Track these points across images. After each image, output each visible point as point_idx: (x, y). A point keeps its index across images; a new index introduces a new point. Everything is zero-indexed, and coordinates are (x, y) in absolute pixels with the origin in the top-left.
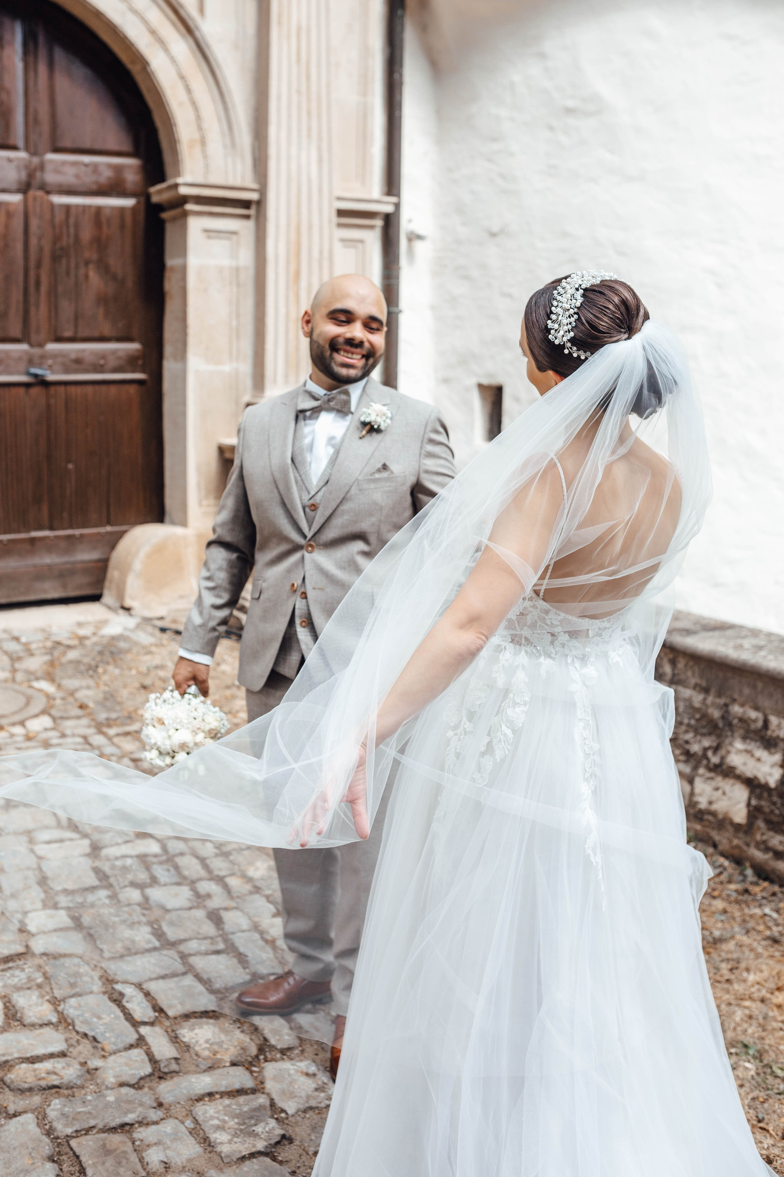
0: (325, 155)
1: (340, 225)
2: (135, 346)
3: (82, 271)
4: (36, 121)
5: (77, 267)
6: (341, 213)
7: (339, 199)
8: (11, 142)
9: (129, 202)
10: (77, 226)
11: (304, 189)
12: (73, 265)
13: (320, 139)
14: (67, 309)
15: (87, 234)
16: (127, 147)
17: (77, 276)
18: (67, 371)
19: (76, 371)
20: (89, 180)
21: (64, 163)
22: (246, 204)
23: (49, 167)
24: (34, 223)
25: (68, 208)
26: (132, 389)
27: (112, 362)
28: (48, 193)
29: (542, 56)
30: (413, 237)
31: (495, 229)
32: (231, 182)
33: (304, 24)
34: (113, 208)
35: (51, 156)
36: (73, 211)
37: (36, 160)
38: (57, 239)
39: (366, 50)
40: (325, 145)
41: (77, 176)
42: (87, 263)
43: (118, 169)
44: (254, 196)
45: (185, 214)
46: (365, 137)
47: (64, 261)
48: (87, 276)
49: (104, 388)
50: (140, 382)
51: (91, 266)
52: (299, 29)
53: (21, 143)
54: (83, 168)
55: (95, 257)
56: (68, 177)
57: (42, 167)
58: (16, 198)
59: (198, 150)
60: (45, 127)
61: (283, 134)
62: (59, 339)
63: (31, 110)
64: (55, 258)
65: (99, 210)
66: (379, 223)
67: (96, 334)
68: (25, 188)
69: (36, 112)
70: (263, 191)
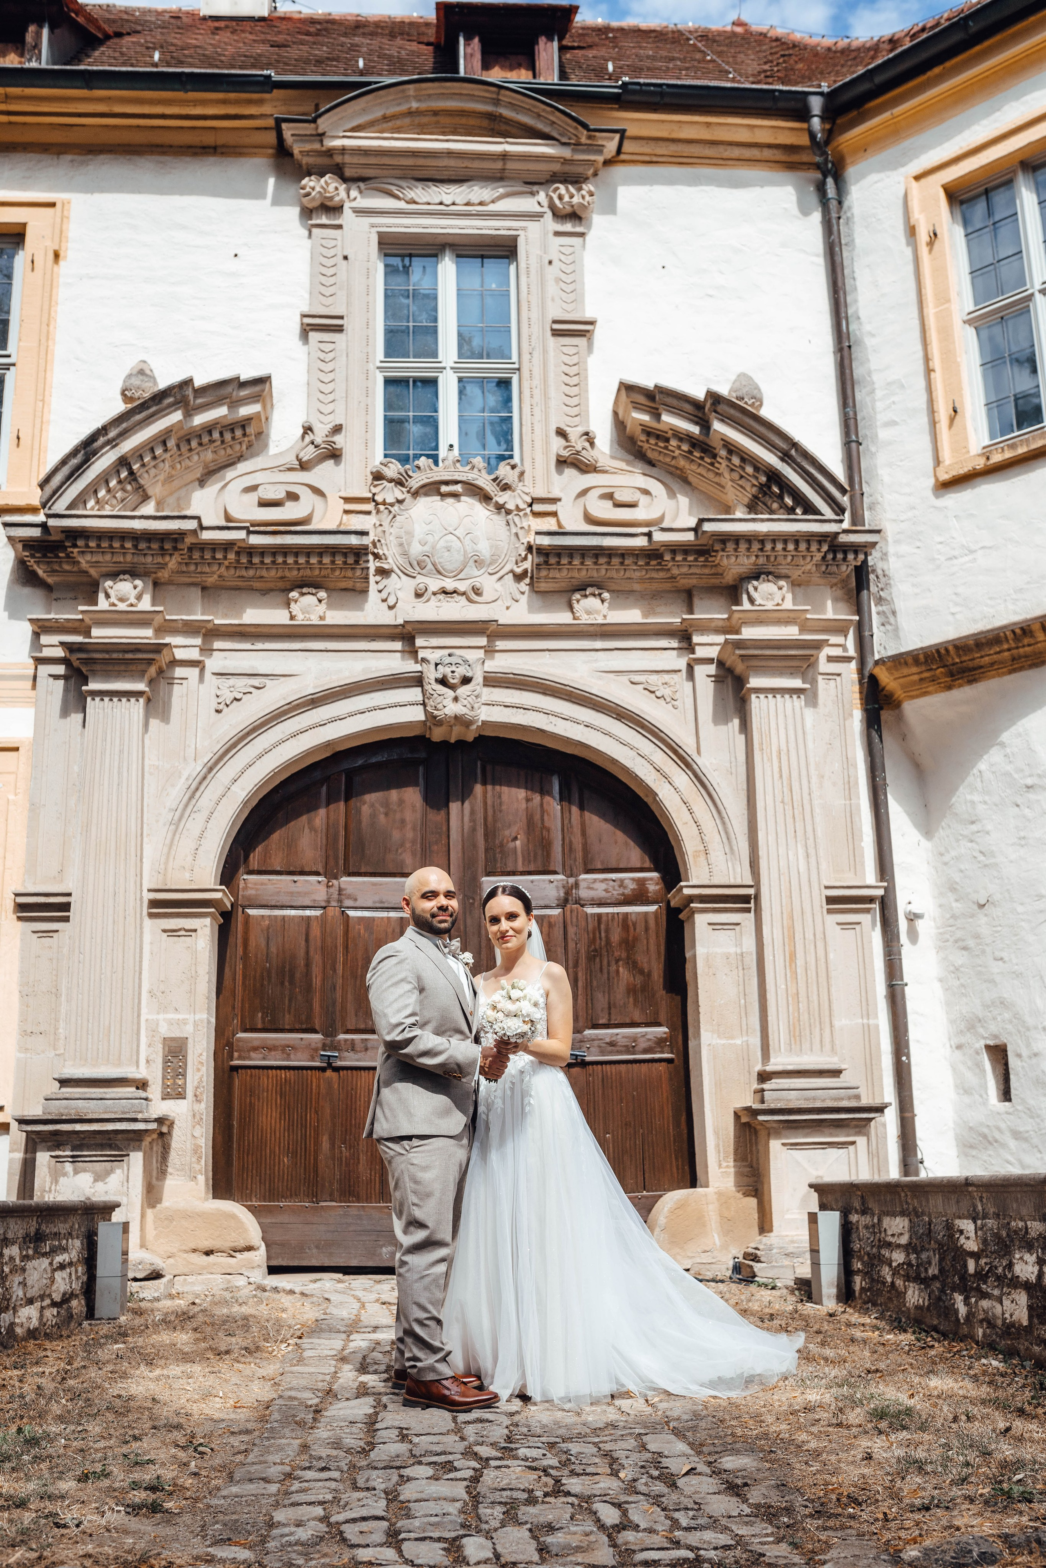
0: (812, 851)
1: (829, 911)
2: (662, 1031)
3: (613, 968)
4: (571, 849)
5: (609, 965)
6: (830, 900)
7: (826, 887)
8: (552, 868)
9: (653, 908)
10: (607, 931)
11: (794, 883)
12: (605, 962)
13: (806, 839)
14: (601, 1000)
15: (616, 936)
16: (648, 864)
17: (609, 973)
18: (603, 1053)
19: (611, 1053)
20: (616, 893)
21: (595, 880)
22: (746, 899)
23: (582, 885)
24: (571, 930)
25: (599, 916)
26: (662, 1067)
27: (643, 1045)
28: (582, 906)
29: (1003, 745)
30: (913, 918)
31: (982, 902)
32: (732, 882)
33: (783, 747)
34: (638, 913)
35: (583, 876)
36: (604, 919)
37: (572, 880)
38: (593, 941)
39: (848, 763)
40: (811, 842)
41: (606, 891)
42: (617, 961)
43: (641, 882)
44: (751, 891)
45: (693, 912)
46: (853, 834)
47: (598, 960)
48: (618, 972)
49: (635, 1066)
50: (669, 1061)
51: (621, 963)
52: (779, 752)
53: (559, 868)
54: (612, 883)
55: (624, 955)
56: (599, 891)
57: (577, 885)
58: (556, 912)
59: (702, 858)
60: (579, 855)
61: (772, 838)
62: (595, 1026)
63: (567, 841)
64: (591, 958)
65: (626, 915)
66: (876, 906)
67: (628, 1021)
68: (563, 903)
69: (571, 842)
70: (757, 885)
